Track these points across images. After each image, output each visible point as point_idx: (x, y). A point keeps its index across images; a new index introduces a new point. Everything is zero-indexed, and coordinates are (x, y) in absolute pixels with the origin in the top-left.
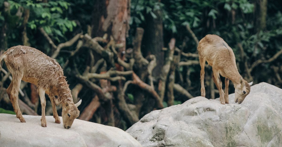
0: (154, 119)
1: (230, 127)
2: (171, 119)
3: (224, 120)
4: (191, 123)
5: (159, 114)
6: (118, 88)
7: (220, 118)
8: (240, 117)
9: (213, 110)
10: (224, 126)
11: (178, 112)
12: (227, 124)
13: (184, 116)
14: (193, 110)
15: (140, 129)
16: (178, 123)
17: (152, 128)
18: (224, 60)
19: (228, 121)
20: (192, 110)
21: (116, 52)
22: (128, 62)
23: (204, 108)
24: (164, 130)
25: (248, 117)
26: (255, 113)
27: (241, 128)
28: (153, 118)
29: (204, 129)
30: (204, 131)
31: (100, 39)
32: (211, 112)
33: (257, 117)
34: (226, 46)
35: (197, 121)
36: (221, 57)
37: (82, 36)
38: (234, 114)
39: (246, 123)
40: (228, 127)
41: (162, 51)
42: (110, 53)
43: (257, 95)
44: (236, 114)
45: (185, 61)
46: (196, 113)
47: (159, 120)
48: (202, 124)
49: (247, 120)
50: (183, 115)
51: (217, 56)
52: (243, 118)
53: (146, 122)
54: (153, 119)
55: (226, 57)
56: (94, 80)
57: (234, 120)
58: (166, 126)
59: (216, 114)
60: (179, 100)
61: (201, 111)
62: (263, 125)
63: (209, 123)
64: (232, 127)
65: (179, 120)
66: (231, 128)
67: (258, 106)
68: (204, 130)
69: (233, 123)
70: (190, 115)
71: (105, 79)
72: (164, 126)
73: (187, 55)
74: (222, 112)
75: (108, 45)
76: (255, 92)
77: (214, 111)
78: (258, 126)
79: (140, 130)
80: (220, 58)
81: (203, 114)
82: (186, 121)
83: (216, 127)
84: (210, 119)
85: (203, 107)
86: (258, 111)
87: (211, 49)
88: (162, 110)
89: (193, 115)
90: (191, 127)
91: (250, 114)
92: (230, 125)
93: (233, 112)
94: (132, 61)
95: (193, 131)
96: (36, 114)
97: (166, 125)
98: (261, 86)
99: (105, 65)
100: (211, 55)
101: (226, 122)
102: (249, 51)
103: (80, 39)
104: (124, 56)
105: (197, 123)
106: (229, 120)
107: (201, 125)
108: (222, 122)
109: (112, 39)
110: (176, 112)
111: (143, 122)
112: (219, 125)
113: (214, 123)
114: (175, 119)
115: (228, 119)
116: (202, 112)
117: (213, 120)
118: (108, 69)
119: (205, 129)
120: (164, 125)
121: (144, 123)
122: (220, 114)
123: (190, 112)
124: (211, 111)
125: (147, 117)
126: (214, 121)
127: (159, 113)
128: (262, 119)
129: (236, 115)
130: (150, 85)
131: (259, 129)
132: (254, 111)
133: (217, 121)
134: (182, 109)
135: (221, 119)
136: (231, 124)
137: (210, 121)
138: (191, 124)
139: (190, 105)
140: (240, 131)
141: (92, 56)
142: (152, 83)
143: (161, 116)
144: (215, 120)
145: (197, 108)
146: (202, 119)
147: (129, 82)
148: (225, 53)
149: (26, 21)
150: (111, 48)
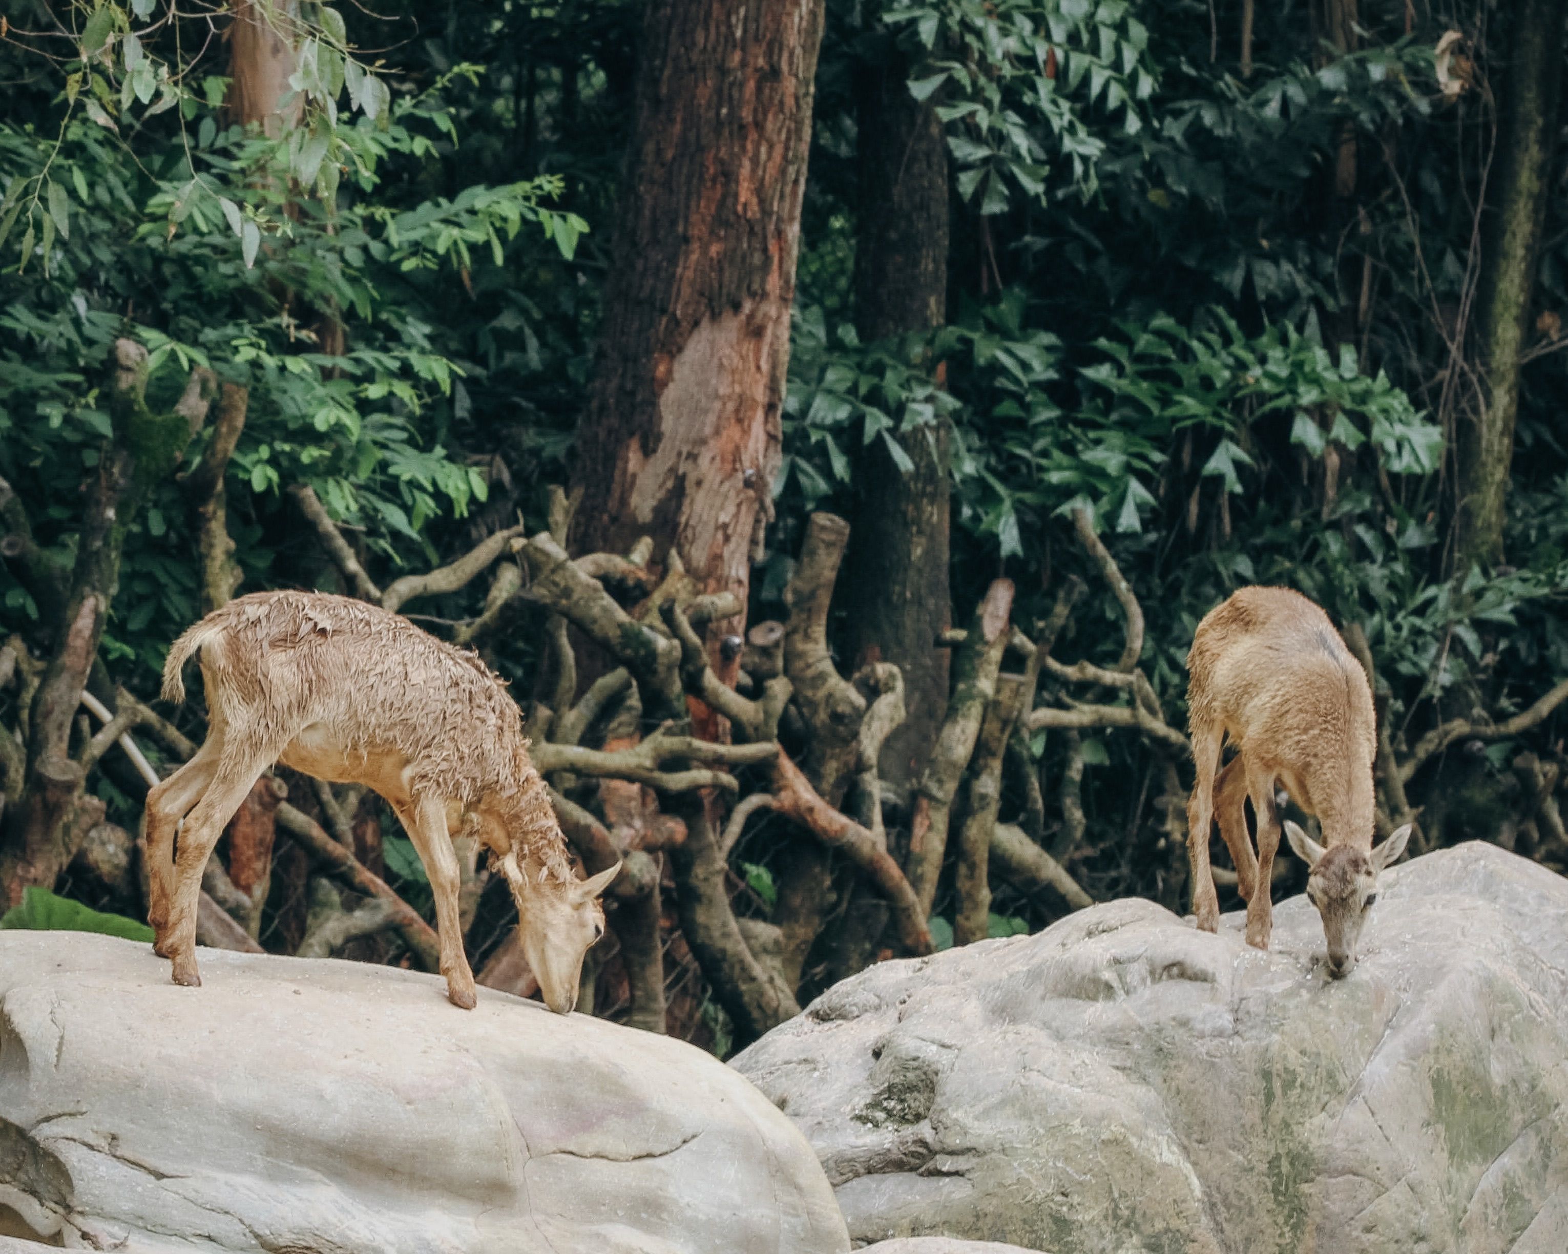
0: (884, 1007)
1: (1286, 1070)
2: (973, 1010)
3: (1254, 1033)
4: (1078, 1037)
5: (910, 979)
6: (693, 830)
7: (1236, 1020)
8: (1341, 1017)
9: (1200, 977)
10: (1254, 1066)
11: (1011, 976)
12: (1269, 1055)
13: (1043, 998)
14: (1094, 970)
15: (802, 1057)
16: (1010, 1037)
17: (870, 1052)
18: (1312, 728)
19: (1276, 1037)
20: (1088, 971)
21: (694, 638)
22: (755, 692)
23: (1151, 961)
24: (934, 1067)
25: (1388, 1024)
26: (1422, 1002)
27: (1343, 1080)
28: (877, 1001)
29: (1149, 1072)
30: (1148, 1083)
31: (616, 563)
32: (1187, 985)
33: (1432, 1026)
34: (1332, 653)
35: (1112, 1029)
36: (1301, 710)
37: (518, 544)
38: (1313, 1002)
39: (1371, 1053)
40: (1274, 1072)
41: (939, 643)
42: (662, 643)
43: (1439, 907)
44: (1323, 1002)
45: (1060, 705)
46: (1109, 987)
47: (911, 1016)
48: (1136, 1046)
49: (1378, 1040)
50: (1040, 991)
51: (1278, 700)
52: (1358, 1027)
53: (839, 1022)
54: (877, 1008)
55: (1323, 711)
56: (570, 781)
57: (1308, 1035)
58: (944, 1046)
59: (1213, 999)
60: (1018, 912)
61: (1137, 977)
62: (1466, 1069)
63: (1174, 1044)
64: (1299, 1070)
65: (1014, 1020)
66: (1289, 1078)
67: (1441, 967)
68: (1144, 1079)
69: (1303, 1052)
70: (1078, 997)
71: (628, 777)
72: (934, 1048)
73: (1071, 672)
74: (1249, 990)
75: (657, 598)
76: (1430, 891)
77: (1205, 980)
78: (1439, 1071)
79: (806, 1061)
80: (1294, 711)
81: (1146, 993)
82: (1054, 1024)
83: (1213, 1065)
84: (1184, 1023)
85: (1149, 954)
86: (1441, 992)
87: (1249, 662)
88: (926, 959)
89: (1095, 999)
90: (1077, 1062)
91: (1398, 1007)
92: (1285, 1057)
93: (1309, 990)
94: (780, 688)
95: (1085, 1080)
96: (254, 943)
97: (947, 1041)
98: (1463, 859)
99: (634, 701)
100: (1246, 689)
101: (1264, 1043)
102: (1405, 668)
103: (506, 557)
104: (738, 660)
105: (1109, 1040)
106: (1283, 1033)
107: (1130, 1052)
108: (1244, 1040)
109: (677, 564)
110: (1005, 975)
111: (822, 1017)
112: (1228, 1059)
113: (1202, 1047)
114: (993, 1012)
115: (1275, 1030)
116: (1143, 980)
117: (1199, 1026)
118: (646, 729)
119: (1155, 1075)
120: (933, 1042)
121: (826, 1025)
122: (1236, 1000)
123: (1078, 977)
124: (1190, 979)
125: (848, 995)
126: (1202, 1036)
127: (911, 974)
128: (1461, 1037)
129: (1321, 1006)
130: (867, 824)
131: (1444, 1091)
132: (1420, 992)
133: (1219, 1033)
134: (1035, 961)
135: (1240, 1027)
136: (1292, 1053)
137: (1181, 1035)
138: (1079, 1044)
139: (1079, 940)
140: (1340, 1093)
141: (569, 653)
142: (877, 816)
143: (922, 992)
144: (1208, 1027)
145: (1117, 961)
146: (1141, 1021)
147: (755, 800)
148: (1320, 689)
149: (228, 446)
150: (667, 615)
